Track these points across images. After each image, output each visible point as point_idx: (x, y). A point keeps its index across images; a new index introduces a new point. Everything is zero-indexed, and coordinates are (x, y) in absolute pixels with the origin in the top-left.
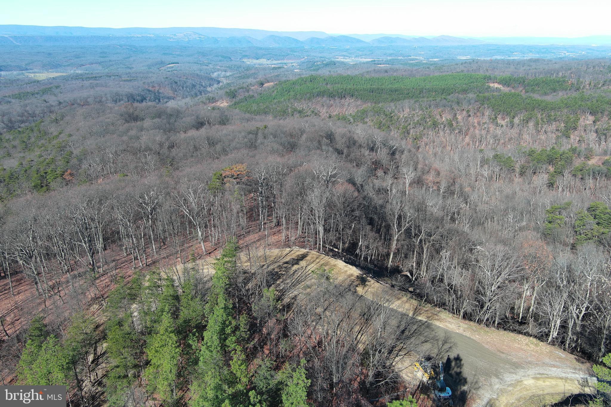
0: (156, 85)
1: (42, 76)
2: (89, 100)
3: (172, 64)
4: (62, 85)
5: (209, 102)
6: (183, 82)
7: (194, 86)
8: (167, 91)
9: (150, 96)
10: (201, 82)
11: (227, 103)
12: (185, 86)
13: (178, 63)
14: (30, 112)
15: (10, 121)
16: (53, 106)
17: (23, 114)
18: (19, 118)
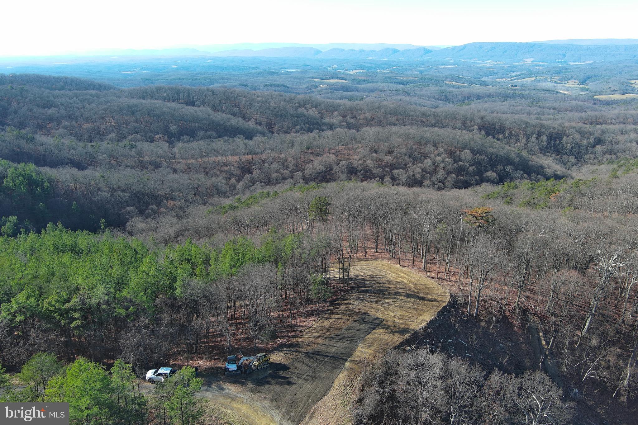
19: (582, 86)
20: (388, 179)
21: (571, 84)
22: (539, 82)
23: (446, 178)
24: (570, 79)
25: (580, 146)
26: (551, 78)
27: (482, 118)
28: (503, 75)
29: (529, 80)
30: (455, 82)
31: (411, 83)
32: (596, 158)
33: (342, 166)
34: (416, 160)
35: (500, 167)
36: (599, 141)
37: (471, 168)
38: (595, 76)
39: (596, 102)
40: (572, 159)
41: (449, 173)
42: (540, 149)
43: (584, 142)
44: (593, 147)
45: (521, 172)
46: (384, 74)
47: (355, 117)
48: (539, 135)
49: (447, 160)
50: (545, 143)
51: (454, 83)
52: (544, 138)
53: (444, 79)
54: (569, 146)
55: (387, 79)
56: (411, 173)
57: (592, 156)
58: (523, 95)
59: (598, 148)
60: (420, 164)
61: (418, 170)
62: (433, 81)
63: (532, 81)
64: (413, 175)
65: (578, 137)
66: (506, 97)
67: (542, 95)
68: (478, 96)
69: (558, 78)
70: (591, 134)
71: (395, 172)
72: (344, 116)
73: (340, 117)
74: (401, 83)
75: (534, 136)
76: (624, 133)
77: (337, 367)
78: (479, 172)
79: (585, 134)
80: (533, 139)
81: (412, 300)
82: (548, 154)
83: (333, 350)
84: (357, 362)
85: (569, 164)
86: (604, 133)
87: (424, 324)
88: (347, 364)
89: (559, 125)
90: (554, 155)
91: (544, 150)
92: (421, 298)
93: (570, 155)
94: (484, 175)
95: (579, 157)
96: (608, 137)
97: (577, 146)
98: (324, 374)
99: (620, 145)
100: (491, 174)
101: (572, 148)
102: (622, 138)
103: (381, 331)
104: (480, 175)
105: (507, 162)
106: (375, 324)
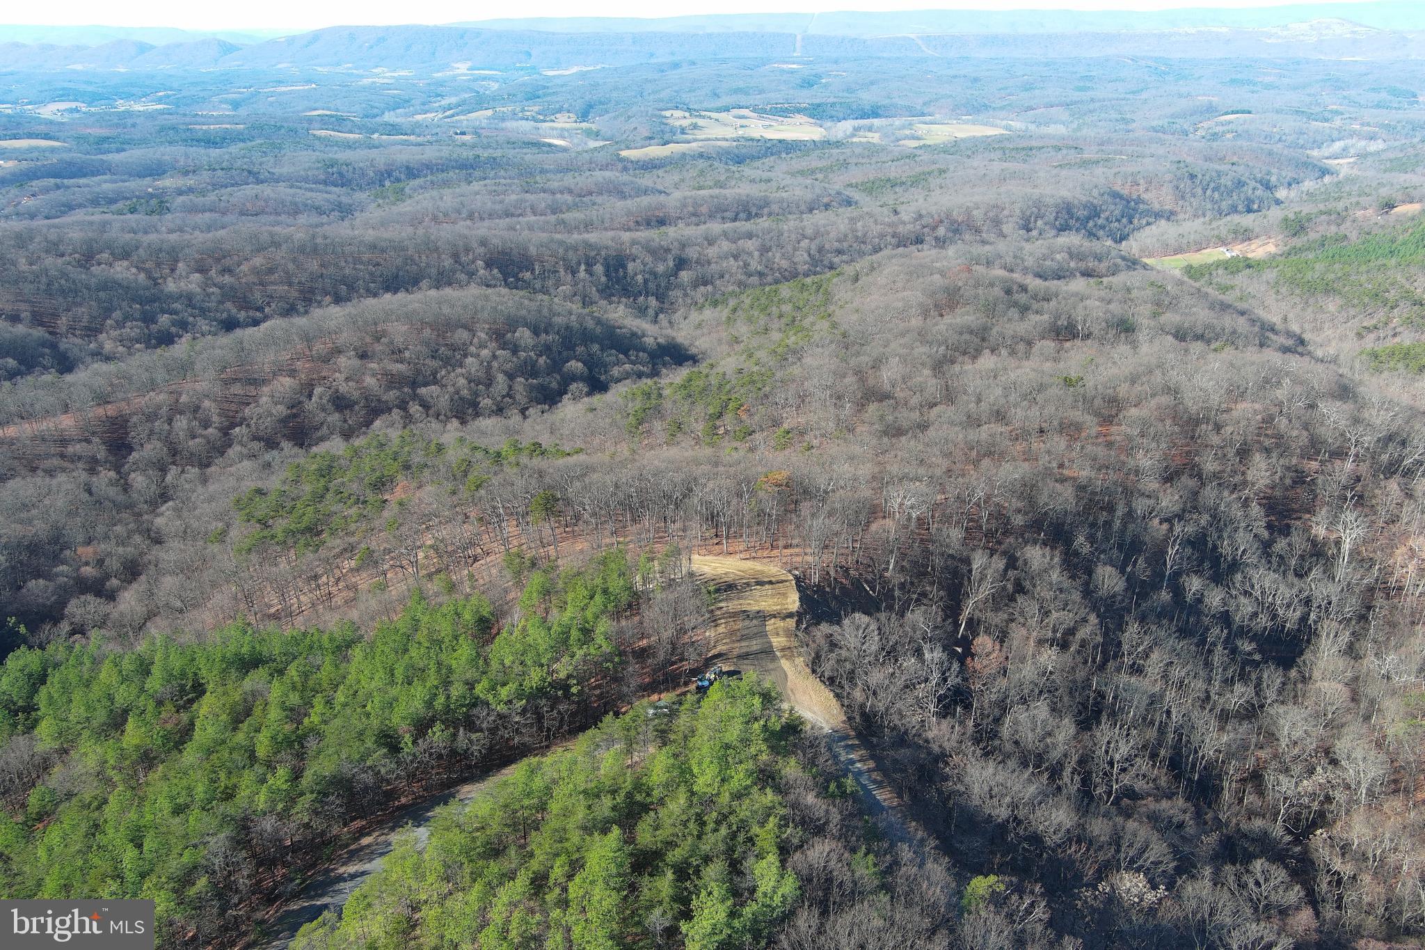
0: (1142, 181)
1: (941, 132)
2: (975, 212)
3: (1233, 113)
4: (952, 168)
5: (1235, 239)
6: (1214, 174)
7: (1240, 184)
8: (1160, 198)
9: (1113, 207)
10: (1269, 173)
11: (1277, 246)
12: (1212, 185)
13: (1249, 112)
14: (860, 234)
15: (821, 250)
16: (904, 223)
17: (846, 236)
18: (836, 244)
19: (584, 125)
20: (415, 408)
21: (564, 121)
22: (503, 120)
23: (510, 387)
24: (560, 111)
25: (655, 275)
26: (523, 110)
27: (483, 243)
28: (424, 104)
29: (481, 116)
30: (333, 130)
31: (233, 140)
32: (686, 295)
33: (321, 398)
34: (448, 362)
35: (580, 349)
36: (681, 263)
37: (542, 360)
38: (601, 103)
39: (626, 165)
40: (653, 301)
41: (511, 376)
42: (598, 291)
43: (661, 268)
44: (676, 275)
45: (613, 351)
46: (151, 116)
47: (227, 270)
48: (590, 265)
49: (499, 353)
50: (603, 279)
51: (332, 133)
52: (599, 269)
53: (306, 125)
54: (640, 278)
55: (169, 132)
56: (451, 389)
57: (679, 293)
58: (494, 159)
59: (685, 275)
60: (459, 370)
61: (462, 381)
62: (283, 131)
63: (488, 118)
64: (457, 392)
65: (649, 259)
66: (468, 168)
67: (530, 156)
68: (408, 168)
69: (536, 108)
70: (668, 250)
71: (423, 391)
72: (202, 270)
73: (197, 275)
74: (210, 142)
75: (583, 267)
76: (711, 242)
77: (774, 658)
78: (556, 366)
79: (658, 252)
80: (582, 274)
81: (767, 586)
82: (615, 299)
83: (755, 648)
84: (783, 650)
85: (651, 312)
86: (683, 246)
87: (798, 604)
88: (778, 654)
89: (613, 239)
90: (623, 300)
91: (607, 292)
92: (771, 583)
93: (647, 296)
94: (565, 369)
95: (660, 297)
96: (692, 253)
97: (652, 278)
98: (771, 666)
99: (713, 266)
100: (575, 366)
101: (646, 281)
102: (712, 252)
103: (773, 620)
104: (560, 371)
105: (587, 337)
106: (762, 617)
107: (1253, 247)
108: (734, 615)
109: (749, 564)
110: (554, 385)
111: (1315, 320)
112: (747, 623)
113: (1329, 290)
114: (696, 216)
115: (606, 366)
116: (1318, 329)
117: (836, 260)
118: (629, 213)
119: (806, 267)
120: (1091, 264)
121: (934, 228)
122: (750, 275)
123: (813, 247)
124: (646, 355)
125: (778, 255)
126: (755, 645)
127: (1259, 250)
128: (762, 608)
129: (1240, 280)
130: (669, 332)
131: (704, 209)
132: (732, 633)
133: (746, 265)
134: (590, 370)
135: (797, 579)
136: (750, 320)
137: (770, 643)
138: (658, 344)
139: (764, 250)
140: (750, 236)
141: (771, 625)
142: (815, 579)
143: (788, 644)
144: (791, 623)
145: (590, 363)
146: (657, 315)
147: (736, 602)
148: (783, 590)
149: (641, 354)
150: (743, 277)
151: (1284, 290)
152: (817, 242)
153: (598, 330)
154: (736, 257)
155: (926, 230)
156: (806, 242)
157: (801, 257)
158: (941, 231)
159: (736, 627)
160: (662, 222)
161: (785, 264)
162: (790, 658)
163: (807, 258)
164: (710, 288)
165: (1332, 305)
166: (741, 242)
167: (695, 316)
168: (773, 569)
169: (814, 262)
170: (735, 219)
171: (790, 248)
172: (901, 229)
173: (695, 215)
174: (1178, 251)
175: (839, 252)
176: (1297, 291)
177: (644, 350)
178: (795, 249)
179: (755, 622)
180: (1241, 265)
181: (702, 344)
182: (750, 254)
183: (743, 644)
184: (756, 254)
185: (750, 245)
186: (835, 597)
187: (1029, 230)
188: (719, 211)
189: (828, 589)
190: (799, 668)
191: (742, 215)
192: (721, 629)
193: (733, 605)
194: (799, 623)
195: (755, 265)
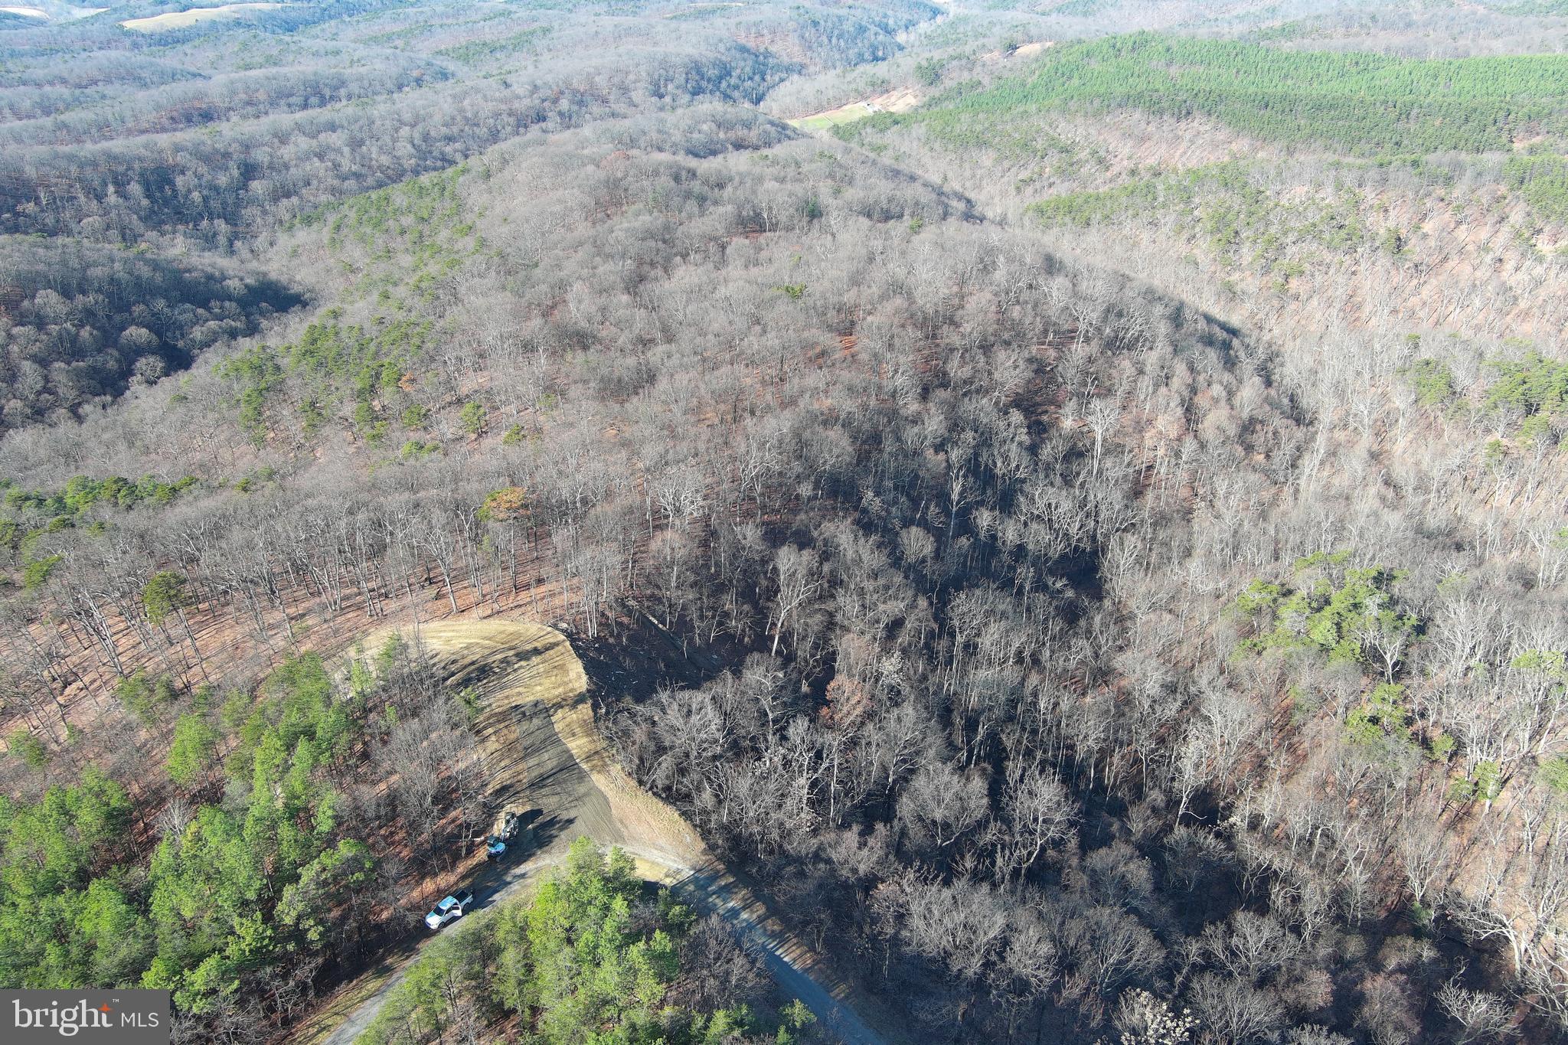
0: (765, 32)
5: (873, 92)
8: (788, 49)
10: (885, 16)
11: (916, 97)
14: (469, 115)
15: (426, 137)
16: (518, 97)
17: (453, 118)
18: (444, 130)
23: (46, 378)
25: (216, 189)
32: (265, 212)
35: (137, 309)
36: (249, 171)
37: (85, 332)
39: (136, 41)
40: (221, 226)
41: (43, 362)
42: (140, 218)
43: (223, 180)
44: (245, 187)
45: (188, 306)
48: (120, 185)
49: (16, 330)
50: (145, 202)
52: (135, 189)
54: (196, 195)
57: (255, 210)
59: (257, 186)
65: (203, 169)
70: (226, 155)
75: (111, 189)
76: (283, 138)
77: (582, 776)
78: (108, 338)
79: (215, 159)
80: (112, 198)
81: (535, 660)
82: (168, 227)
83: (549, 765)
84: (588, 758)
85: (222, 240)
86: (247, 147)
87: (585, 678)
88: (584, 766)
89: (146, 147)
90: (180, 227)
91: (153, 219)
92: (536, 652)
93: (211, 219)
94: (123, 341)
95: (231, 219)
96: (260, 156)
97: (213, 194)
98: (582, 789)
99: (293, 171)
100: (137, 334)
101: (205, 199)
102: (287, 152)
103: (560, 713)
104: (115, 344)
105: (144, 291)
106: (543, 710)
107: (893, 99)
108: (503, 717)
109: (495, 625)
110: (112, 365)
111: (974, 176)
112: (525, 725)
113: (982, 144)
114: (252, 106)
115: (181, 327)
116: (979, 187)
117: (448, 149)
118: (158, 107)
119: (413, 161)
120: (741, 132)
121: (556, 101)
122: (344, 179)
123: (417, 135)
124: (234, 304)
125: (374, 150)
126: (548, 760)
127: (902, 102)
128: (538, 697)
129: (891, 136)
130: (254, 265)
131: (261, 96)
132: (510, 747)
133: (336, 166)
134: (159, 334)
135: (570, 636)
136: (362, 239)
137: (567, 751)
138: (246, 286)
139: (356, 144)
140: (332, 127)
141: (562, 720)
142: (592, 630)
143: (592, 747)
144: (585, 710)
145: (157, 326)
146: (231, 244)
147: (499, 695)
148: (558, 660)
149: (227, 304)
150: (336, 182)
151: (937, 146)
152: (420, 128)
153: (158, 277)
154: (321, 156)
155: (546, 104)
156: (405, 131)
157: (404, 149)
158: (564, 104)
159: (512, 737)
160: (207, 116)
161: (385, 160)
162: (603, 769)
163: (413, 151)
164: (295, 200)
165: (987, 158)
166: (322, 137)
167: (283, 239)
168: (530, 628)
169: (423, 155)
170: (305, 106)
171: (387, 139)
172: (516, 105)
173: (249, 103)
174: (819, 109)
175: (450, 139)
176: (951, 147)
177: (230, 298)
178: (395, 140)
179: (536, 721)
180: (889, 121)
181: (302, 277)
182: (339, 151)
183: (532, 762)
184: (346, 150)
185: (337, 139)
186: (624, 649)
187: (661, 96)
188: (281, 97)
189: (611, 640)
190: (620, 782)
191: (313, 100)
192: (492, 745)
193: (498, 701)
194: (595, 707)
195: (347, 165)
